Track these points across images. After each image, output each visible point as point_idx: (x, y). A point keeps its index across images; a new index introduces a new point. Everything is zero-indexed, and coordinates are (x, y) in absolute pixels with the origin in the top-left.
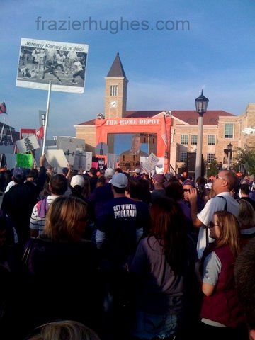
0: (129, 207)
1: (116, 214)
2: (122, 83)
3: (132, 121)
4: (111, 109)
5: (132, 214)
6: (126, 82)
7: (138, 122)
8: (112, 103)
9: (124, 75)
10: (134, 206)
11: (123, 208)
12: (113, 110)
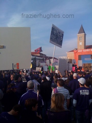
0: (86, 91)
1: (81, 93)
2: (84, 35)
3: (88, 50)
4: (80, 46)
5: (87, 94)
6: (85, 35)
7: (90, 50)
8: (80, 43)
9: (84, 32)
10: (88, 91)
11: (84, 91)
12: (81, 46)
